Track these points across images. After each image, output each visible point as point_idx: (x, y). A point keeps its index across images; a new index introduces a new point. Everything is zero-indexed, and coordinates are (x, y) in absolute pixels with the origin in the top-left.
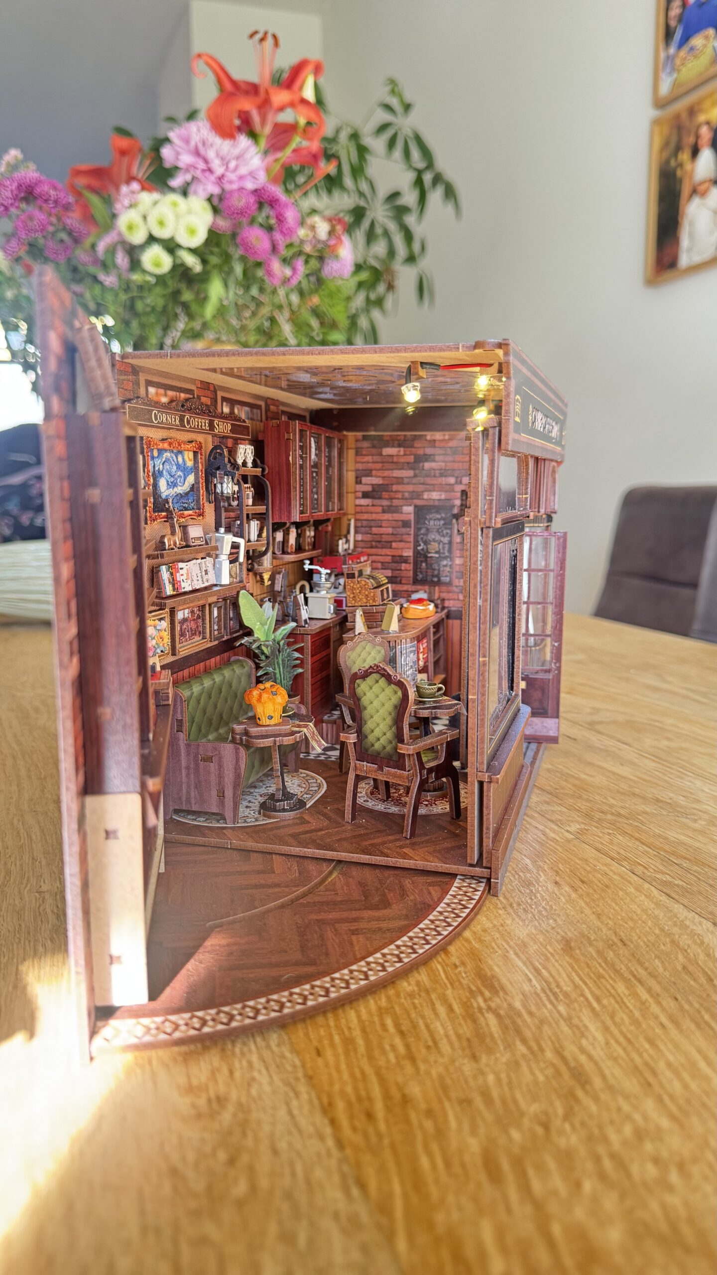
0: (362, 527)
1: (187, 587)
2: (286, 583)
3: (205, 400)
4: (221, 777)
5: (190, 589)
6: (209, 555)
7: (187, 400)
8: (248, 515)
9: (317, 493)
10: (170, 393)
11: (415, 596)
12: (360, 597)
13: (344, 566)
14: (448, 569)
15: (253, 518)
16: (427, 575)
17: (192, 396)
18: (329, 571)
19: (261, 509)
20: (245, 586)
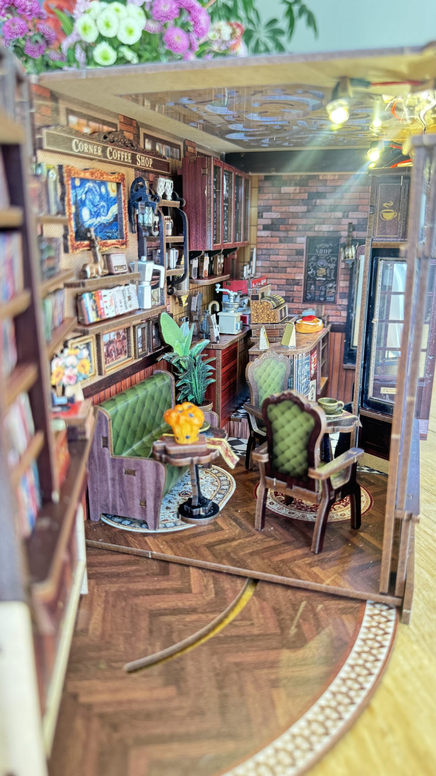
0: (262, 254)
1: (110, 313)
2: (201, 304)
3: (129, 136)
4: (143, 489)
5: (114, 315)
6: (133, 282)
7: (110, 133)
8: (168, 244)
9: (227, 226)
10: (93, 124)
11: (306, 313)
12: (263, 315)
13: (249, 289)
14: (333, 290)
15: (173, 247)
16: (315, 296)
17: (114, 130)
18: (236, 294)
19: (179, 239)
20: (166, 308)
